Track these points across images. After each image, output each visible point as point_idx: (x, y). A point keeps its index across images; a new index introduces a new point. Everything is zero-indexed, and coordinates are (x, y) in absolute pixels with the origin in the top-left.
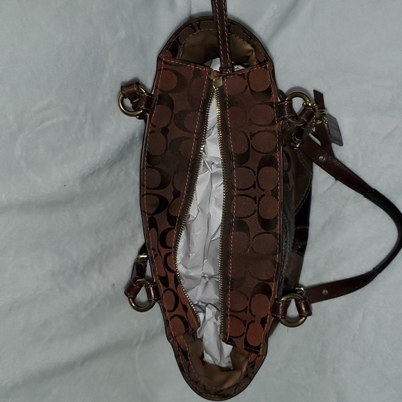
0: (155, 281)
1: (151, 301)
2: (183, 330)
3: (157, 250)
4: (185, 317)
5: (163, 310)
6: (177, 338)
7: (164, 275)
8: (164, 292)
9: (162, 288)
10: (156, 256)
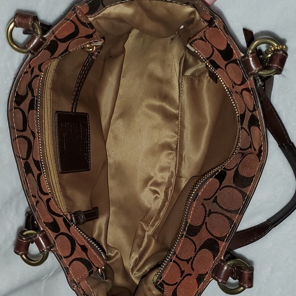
0: (42, 229)
1: (43, 251)
2: (87, 273)
3: (37, 197)
4: (86, 258)
5: (59, 258)
6: (81, 284)
7: (51, 221)
8: (55, 238)
9: (51, 235)
10: (37, 202)
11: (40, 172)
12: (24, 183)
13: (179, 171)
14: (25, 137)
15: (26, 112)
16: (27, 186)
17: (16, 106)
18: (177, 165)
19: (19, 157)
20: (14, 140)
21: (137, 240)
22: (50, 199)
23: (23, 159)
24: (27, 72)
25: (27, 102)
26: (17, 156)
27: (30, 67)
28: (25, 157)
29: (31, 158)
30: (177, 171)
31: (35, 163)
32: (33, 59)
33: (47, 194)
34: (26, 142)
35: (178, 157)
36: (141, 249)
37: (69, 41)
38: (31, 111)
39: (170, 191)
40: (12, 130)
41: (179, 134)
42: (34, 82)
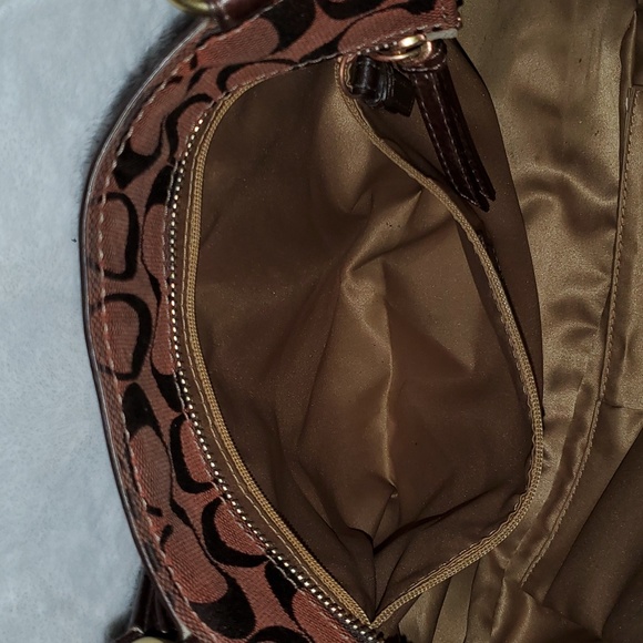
3: (167, 510)
11: (177, 414)
12: (122, 465)
13: (611, 389)
14: (131, 299)
15: (140, 209)
16: (132, 475)
17: (116, 188)
18: (607, 370)
19: (108, 370)
20: (92, 309)
21: (481, 603)
22: (217, 502)
23: (121, 377)
24: (177, 80)
25: (149, 177)
26: (100, 366)
27: (194, 63)
28: (127, 369)
29: (146, 369)
30: (604, 388)
31: (159, 386)
32: (214, 39)
33: (207, 486)
34: (135, 314)
35: (609, 345)
36: (495, 630)
37: (353, 19)
38: (154, 208)
39: (579, 449)
40: (90, 272)
41: (616, 272)
42: (187, 112)
